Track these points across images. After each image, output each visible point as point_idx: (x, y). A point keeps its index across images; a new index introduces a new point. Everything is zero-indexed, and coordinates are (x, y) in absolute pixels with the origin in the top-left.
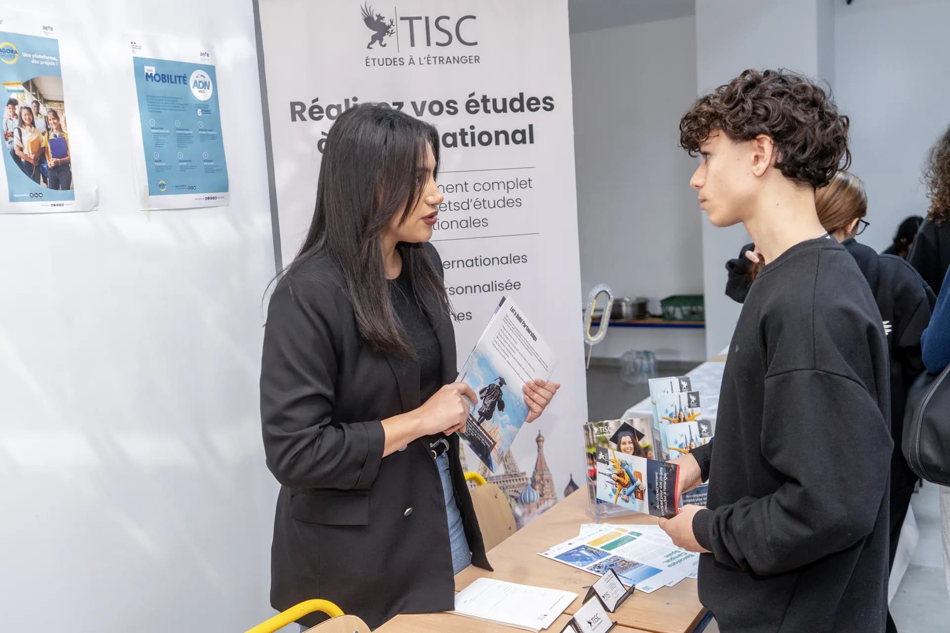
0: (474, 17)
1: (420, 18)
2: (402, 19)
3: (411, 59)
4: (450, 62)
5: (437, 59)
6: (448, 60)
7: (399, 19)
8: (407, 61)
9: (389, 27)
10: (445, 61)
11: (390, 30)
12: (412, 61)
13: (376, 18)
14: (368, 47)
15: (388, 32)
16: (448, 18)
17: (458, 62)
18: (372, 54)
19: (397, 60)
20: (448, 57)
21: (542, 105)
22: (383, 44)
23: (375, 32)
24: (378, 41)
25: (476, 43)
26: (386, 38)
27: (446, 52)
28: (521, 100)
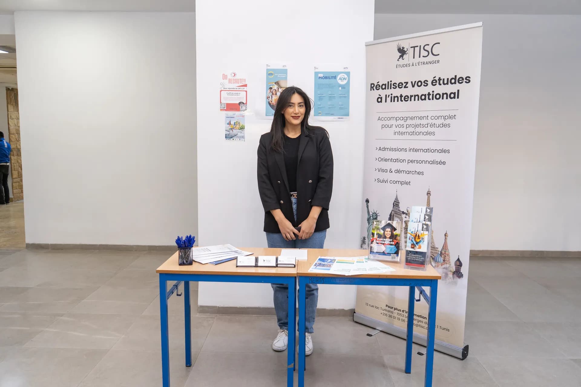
0: (439, 43)
1: (418, 46)
2: (411, 47)
3: (413, 64)
4: (427, 64)
5: (422, 63)
6: (427, 63)
7: (410, 47)
8: (411, 65)
9: (406, 51)
10: (425, 64)
11: (406, 52)
12: (413, 65)
13: (402, 48)
14: (398, 60)
15: (405, 54)
16: (428, 45)
17: (431, 64)
18: (398, 63)
19: (408, 65)
20: (427, 62)
21: (465, 80)
22: (403, 58)
23: (401, 54)
24: (401, 58)
25: (439, 55)
26: (405, 56)
27: (425, 60)
28: (455, 79)
